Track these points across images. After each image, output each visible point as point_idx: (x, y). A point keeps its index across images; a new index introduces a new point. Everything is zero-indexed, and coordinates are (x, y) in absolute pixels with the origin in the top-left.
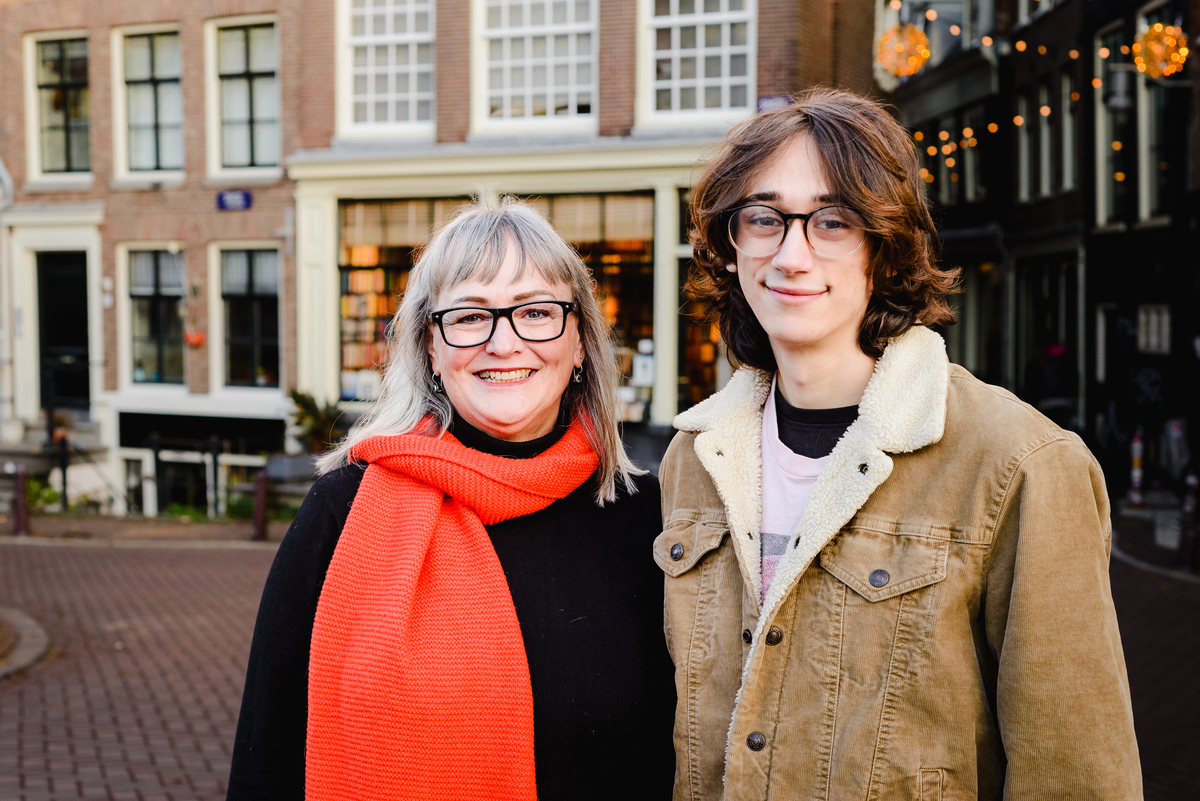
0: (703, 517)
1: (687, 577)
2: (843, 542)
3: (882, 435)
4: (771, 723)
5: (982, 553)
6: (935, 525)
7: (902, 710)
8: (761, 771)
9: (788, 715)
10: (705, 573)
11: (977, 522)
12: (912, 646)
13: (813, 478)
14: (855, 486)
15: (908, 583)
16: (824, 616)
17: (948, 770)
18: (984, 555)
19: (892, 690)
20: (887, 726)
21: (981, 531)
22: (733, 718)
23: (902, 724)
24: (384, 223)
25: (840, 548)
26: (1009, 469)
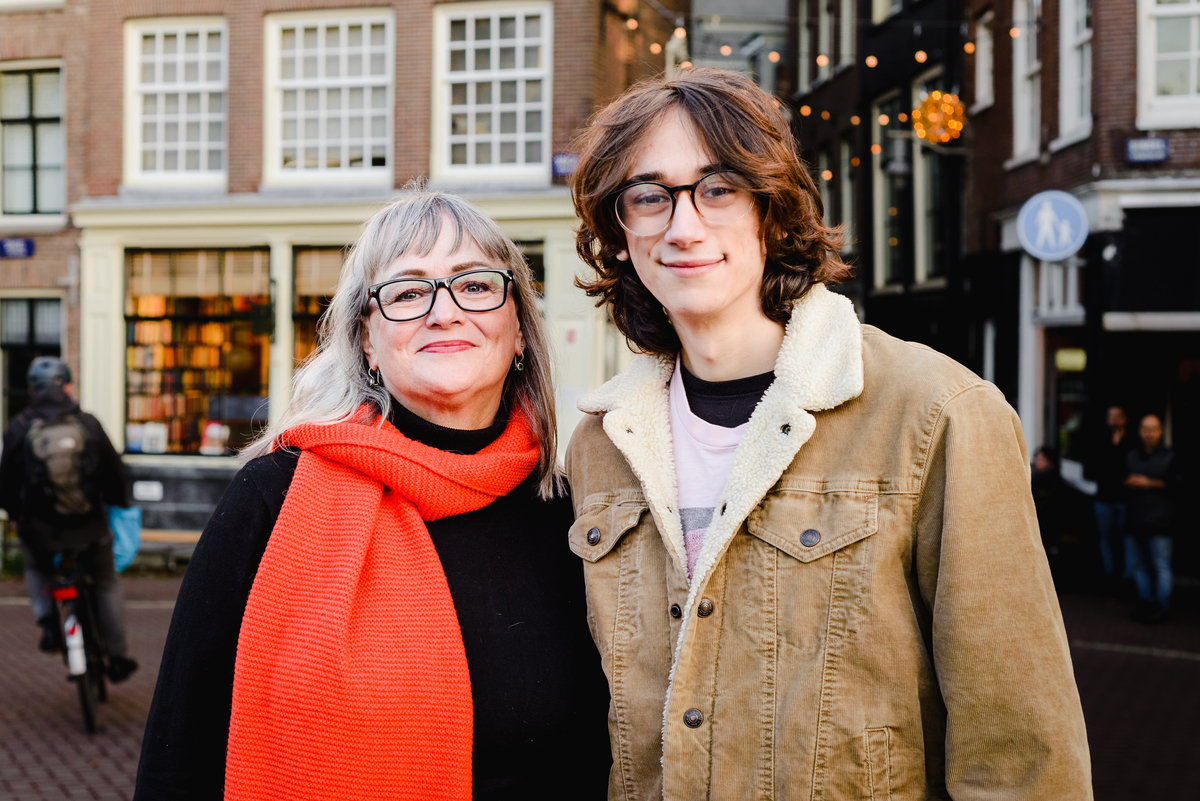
0: (617, 499)
1: (606, 561)
2: (770, 505)
3: (802, 394)
4: (708, 697)
5: (911, 503)
6: (862, 479)
7: (843, 670)
8: (702, 748)
9: (726, 687)
10: (625, 554)
11: (905, 472)
12: (848, 603)
13: (732, 448)
14: (779, 447)
15: (840, 540)
16: (756, 582)
17: (893, 728)
18: (914, 505)
19: (831, 651)
20: (829, 688)
21: (909, 482)
22: (668, 696)
23: (844, 684)
24: (173, 273)
25: (767, 512)
26: (932, 415)
